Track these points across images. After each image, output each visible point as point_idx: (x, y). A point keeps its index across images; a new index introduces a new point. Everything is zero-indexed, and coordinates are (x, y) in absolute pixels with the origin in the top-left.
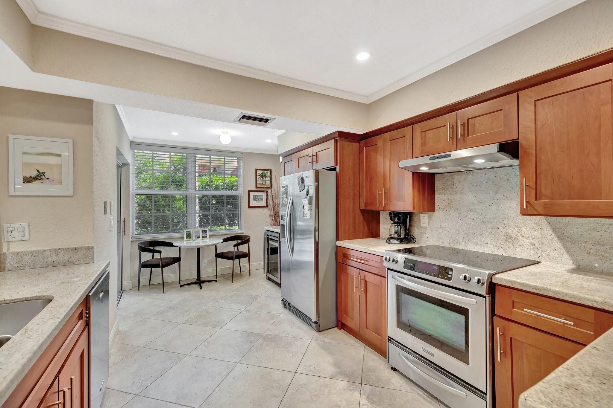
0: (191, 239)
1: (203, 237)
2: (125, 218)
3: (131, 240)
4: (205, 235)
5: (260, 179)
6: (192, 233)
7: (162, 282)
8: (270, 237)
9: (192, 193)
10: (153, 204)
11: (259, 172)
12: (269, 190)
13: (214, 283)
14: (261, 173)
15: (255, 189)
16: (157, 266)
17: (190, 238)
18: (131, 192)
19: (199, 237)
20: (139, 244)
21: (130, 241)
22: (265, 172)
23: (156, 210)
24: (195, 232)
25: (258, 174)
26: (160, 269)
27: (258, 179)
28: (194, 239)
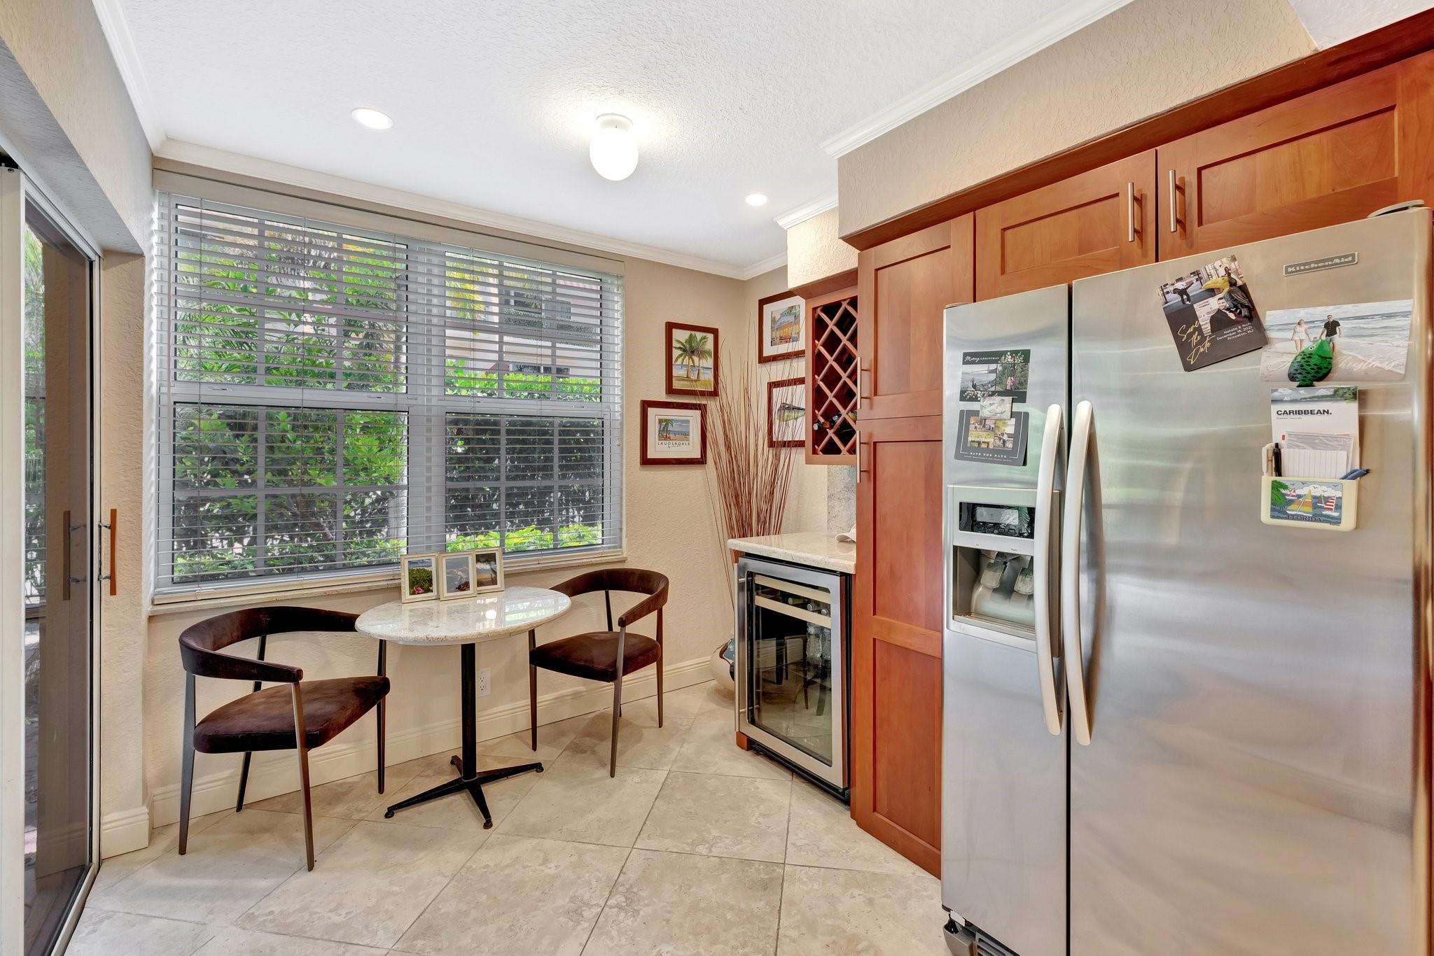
0: (429, 594)
1: (480, 584)
2: (114, 513)
3: (147, 609)
4: (487, 574)
5: (680, 359)
6: (433, 569)
7: (298, 785)
8: (759, 581)
9: (433, 403)
10: (262, 447)
11: (680, 336)
12: (712, 405)
13: (531, 775)
14: (683, 341)
15: (663, 397)
16: (279, 740)
17: (428, 590)
18: (154, 390)
19: (464, 586)
20: (185, 634)
21: (144, 617)
22: (699, 335)
23: (272, 471)
24: (450, 565)
25: (675, 344)
26: (294, 754)
27: (674, 359)
28: (446, 594)
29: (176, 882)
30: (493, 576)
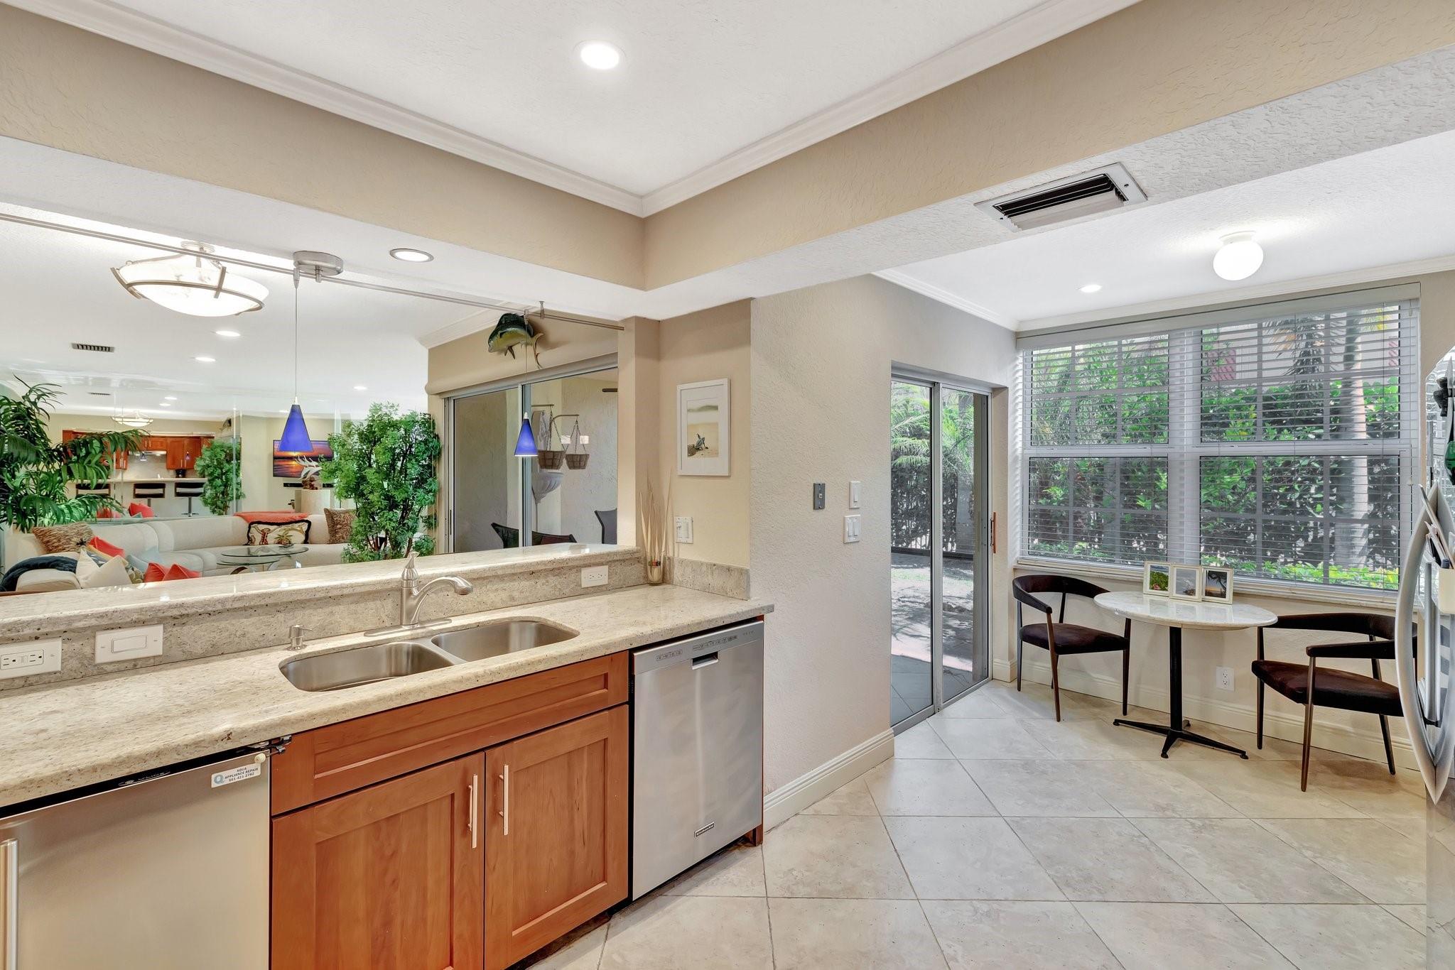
1: (1207, 594)
2: (995, 514)
3: (1011, 565)
4: (1217, 588)
6: (1168, 575)
9: (1186, 451)
13: (1234, 759)
17: (1164, 589)
18: (1019, 451)
19: (1191, 592)
21: (1010, 568)
24: (1181, 574)
26: (1049, 653)
28: (1175, 595)
29: (1009, 698)
30: (1223, 590)
